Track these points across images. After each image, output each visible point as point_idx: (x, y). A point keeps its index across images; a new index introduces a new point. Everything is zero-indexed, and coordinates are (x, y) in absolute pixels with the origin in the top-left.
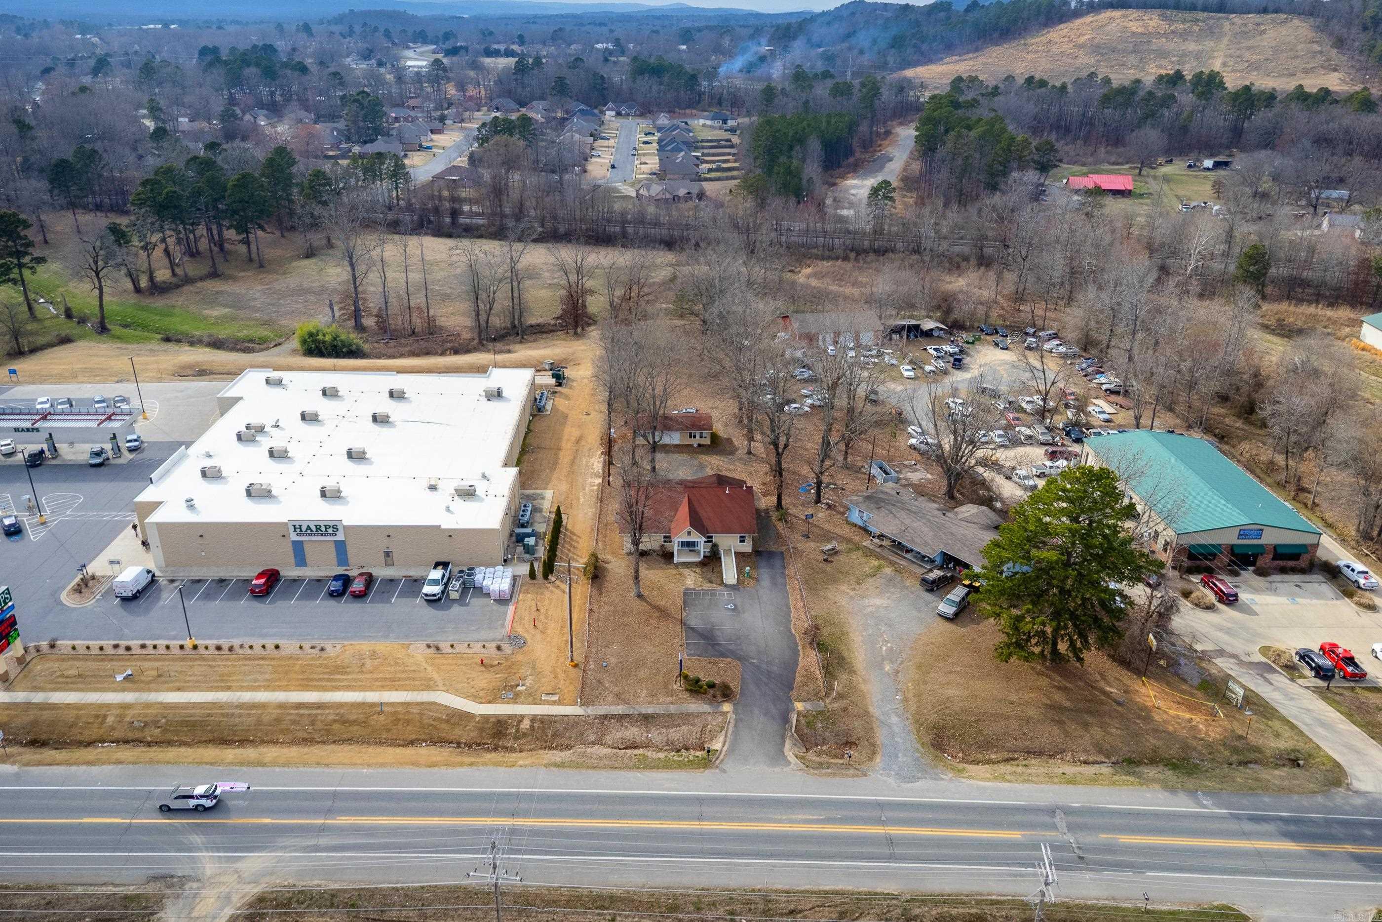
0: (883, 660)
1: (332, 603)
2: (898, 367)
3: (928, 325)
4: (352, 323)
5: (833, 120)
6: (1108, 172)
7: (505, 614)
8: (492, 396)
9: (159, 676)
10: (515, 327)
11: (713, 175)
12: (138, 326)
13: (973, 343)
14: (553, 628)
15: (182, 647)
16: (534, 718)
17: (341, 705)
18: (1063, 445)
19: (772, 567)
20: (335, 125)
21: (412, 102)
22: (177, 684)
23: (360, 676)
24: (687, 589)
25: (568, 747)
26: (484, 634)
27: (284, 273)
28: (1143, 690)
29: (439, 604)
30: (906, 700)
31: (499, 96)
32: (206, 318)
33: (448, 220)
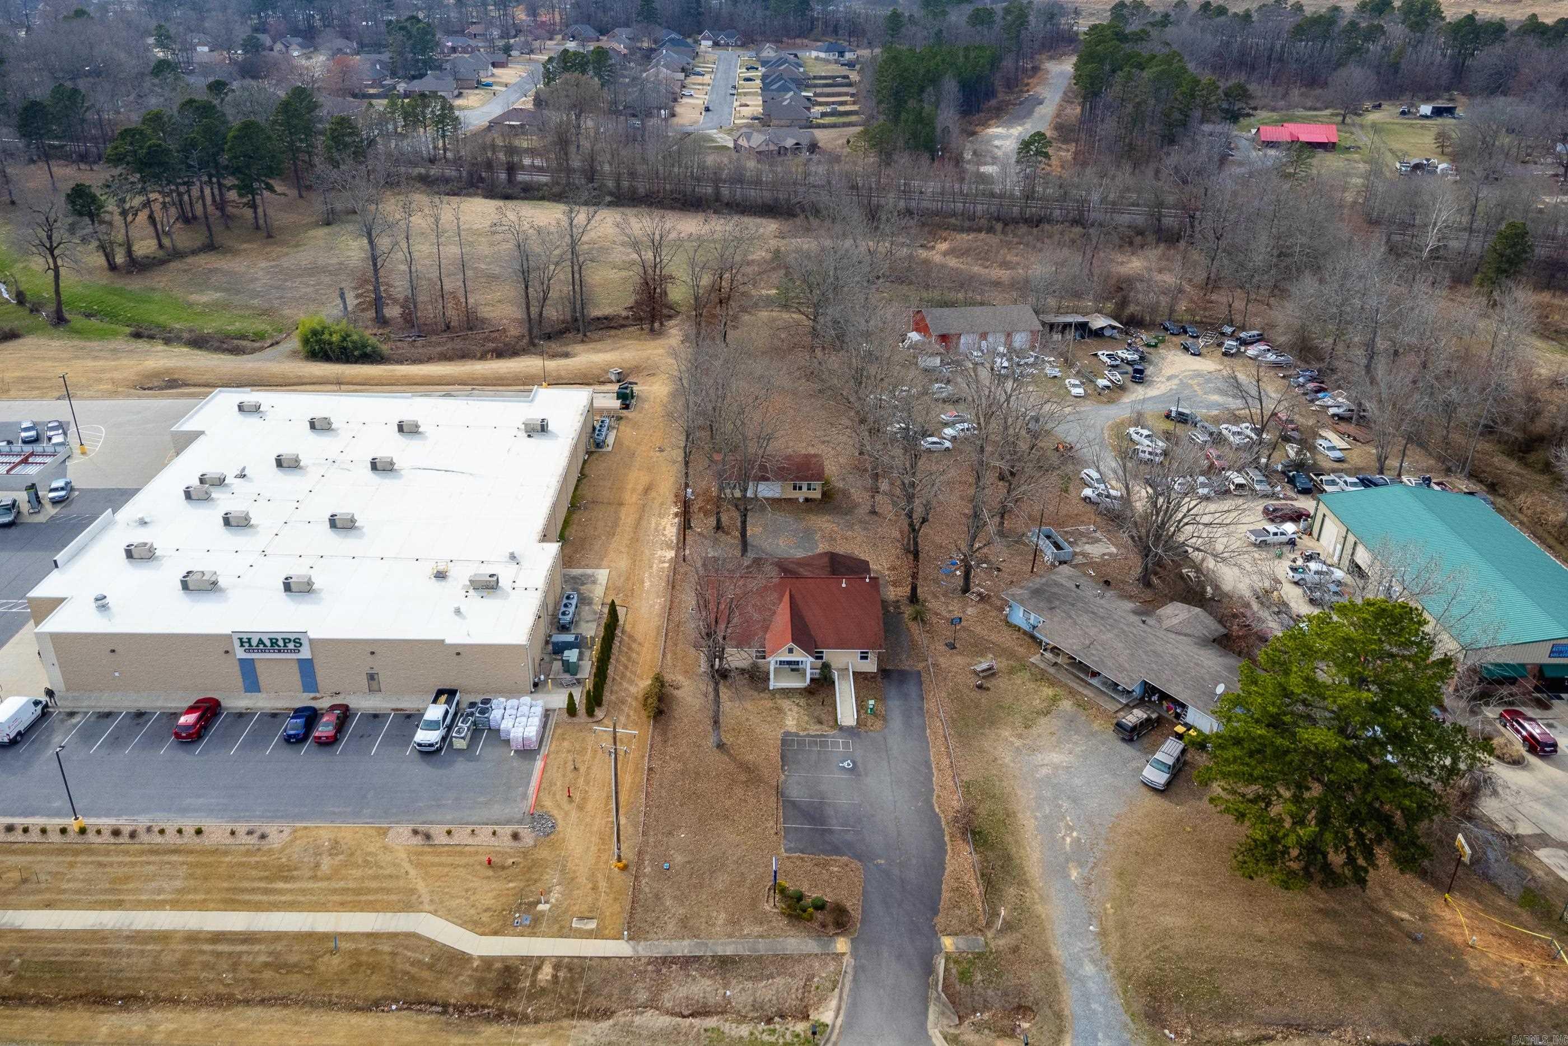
0: (1067, 861)
1: (288, 753)
2: (1062, 379)
3: (1099, 322)
4: (371, 314)
5: (972, 55)
6: (1305, 120)
7: (530, 775)
8: (534, 430)
9: (25, 881)
10: (576, 320)
11: (827, 120)
12: (106, 315)
13: (1155, 346)
14: (597, 797)
15: (63, 831)
16: (559, 963)
17: (277, 937)
18: (1286, 498)
19: (905, 696)
20: (378, 57)
21: (473, 29)
22: (47, 896)
23: (310, 885)
24: (787, 734)
25: (607, 1014)
26: (497, 811)
27: (297, 246)
28: (1447, 914)
29: (435, 758)
30: (1103, 933)
31: (576, 22)
32: (191, 305)
33: (503, 176)
